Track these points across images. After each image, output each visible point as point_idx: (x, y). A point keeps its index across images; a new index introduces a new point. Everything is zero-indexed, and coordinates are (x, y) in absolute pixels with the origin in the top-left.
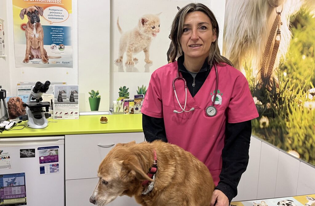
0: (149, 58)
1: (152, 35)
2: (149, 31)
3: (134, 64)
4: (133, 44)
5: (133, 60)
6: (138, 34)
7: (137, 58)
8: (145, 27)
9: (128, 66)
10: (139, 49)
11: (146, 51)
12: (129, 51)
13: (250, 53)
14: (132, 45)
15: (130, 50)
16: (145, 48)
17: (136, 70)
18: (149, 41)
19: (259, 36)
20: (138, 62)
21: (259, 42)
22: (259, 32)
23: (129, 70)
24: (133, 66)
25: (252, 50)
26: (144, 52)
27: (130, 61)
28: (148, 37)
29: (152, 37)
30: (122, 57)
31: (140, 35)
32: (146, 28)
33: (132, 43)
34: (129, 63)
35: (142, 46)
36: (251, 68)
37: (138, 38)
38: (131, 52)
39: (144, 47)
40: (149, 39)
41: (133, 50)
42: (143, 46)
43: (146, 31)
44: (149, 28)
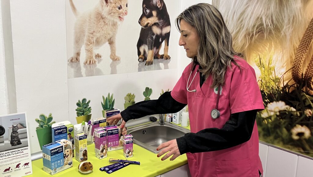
0: (115, 53)
1: (118, 18)
2: (114, 13)
3: (97, 63)
4: (94, 32)
5: (94, 57)
6: (100, 17)
7: (100, 54)
8: (109, 7)
9: (88, 66)
10: (102, 39)
11: (111, 43)
12: (89, 44)
13: (268, 46)
14: (92, 34)
15: (90, 42)
16: (110, 39)
17: (99, 73)
18: (115, 27)
19: (286, 26)
20: (101, 60)
21: (288, 34)
22: (286, 21)
23: (90, 74)
24: (96, 66)
25: (273, 43)
26: (109, 45)
27: (90, 59)
28: (113, 21)
29: (119, 22)
30: (78, 54)
31: (103, 18)
32: (111, 8)
33: (92, 30)
34: (90, 63)
35: (106, 36)
36: (271, 66)
37: (100, 23)
38: (91, 45)
39: (109, 37)
40: (114, 25)
41: (95, 42)
42: (108, 35)
43: (110, 12)
44: (114, 7)
